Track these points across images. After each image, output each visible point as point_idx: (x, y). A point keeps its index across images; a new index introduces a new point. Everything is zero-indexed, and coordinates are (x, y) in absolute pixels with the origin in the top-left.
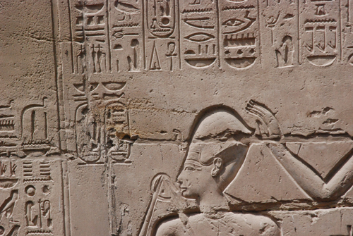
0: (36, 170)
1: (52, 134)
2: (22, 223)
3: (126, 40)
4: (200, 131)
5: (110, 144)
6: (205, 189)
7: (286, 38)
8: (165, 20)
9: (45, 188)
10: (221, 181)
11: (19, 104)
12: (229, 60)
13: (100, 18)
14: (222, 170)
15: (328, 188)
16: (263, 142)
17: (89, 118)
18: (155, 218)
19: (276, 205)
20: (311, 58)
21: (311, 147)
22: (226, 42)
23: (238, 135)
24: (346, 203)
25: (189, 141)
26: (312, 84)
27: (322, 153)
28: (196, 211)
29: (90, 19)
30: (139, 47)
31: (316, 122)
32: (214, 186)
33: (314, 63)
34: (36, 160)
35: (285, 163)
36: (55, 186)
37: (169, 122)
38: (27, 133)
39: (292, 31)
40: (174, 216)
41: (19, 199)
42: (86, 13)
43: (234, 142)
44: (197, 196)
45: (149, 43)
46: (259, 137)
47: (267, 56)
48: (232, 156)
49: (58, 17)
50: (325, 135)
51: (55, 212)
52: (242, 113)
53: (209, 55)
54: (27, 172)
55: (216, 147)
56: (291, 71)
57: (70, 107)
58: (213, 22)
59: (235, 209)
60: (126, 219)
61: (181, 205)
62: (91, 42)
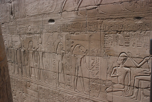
0: (97, 59)
1: (100, 54)
2: (95, 65)
3: (111, 42)
4: (120, 55)
5: (108, 56)
6: (120, 64)
7: (134, 43)
8: (116, 39)
9: (98, 61)
10: (123, 63)
11: (96, 49)
12: (125, 46)
13: (107, 38)
14: (123, 61)
15: (139, 65)
16: (129, 58)
17: (105, 52)
18: (113, 67)
19: (131, 67)
20: (138, 46)
21: (137, 59)
22: (125, 43)
23: (126, 57)
24: (141, 68)
25: (119, 57)
26: (137, 50)
27: (138, 60)
28: (119, 67)
29: (106, 39)
30: (112, 43)
31: (138, 56)
32: (122, 63)
33: (138, 47)
34: (97, 57)
35: (133, 61)
36: (100, 61)
37: (116, 54)
38: (96, 53)
39: (135, 42)
40: (116, 67)
41: (95, 62)
42: (106, 38)
43: (125, 57)
44: (119, 65)
45: (114, 42)
46: (129, 57)
47: (131, 46)
48: (125, 60)
49: (102, 38)
50: (139, 58)
51: (100, 64)
52: (127, 53)
53: (122, 45)
54: (96, 58)
55: (123, 58)
56: (134, 48)
57: (102, 50)
58: (123, 40)
59: (125, 67)
60: (109, 66)
61: (117, 66)
62: (106, 42)
